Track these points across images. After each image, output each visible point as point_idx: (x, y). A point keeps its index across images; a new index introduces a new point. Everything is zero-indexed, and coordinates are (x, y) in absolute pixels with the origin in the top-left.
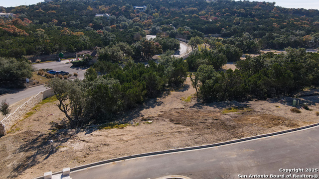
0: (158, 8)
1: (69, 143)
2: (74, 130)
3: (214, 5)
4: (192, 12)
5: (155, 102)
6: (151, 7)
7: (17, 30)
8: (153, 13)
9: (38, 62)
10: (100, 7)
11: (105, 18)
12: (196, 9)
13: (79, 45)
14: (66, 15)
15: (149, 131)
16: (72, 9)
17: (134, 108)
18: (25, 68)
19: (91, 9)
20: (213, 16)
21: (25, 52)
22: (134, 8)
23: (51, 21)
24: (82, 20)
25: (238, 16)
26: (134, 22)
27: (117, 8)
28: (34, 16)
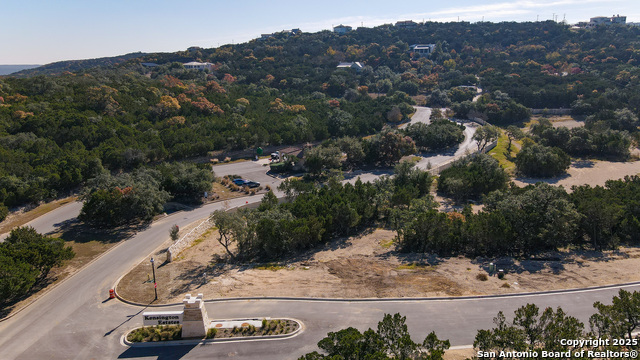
0: (458, 48)
1: (220, 277)
2: (230, 266)
3: (585, 38)
4: (530, 54)
5: (344, 243)
6: (444, 46)
7: (210, 105)
8: (445, 58)
9: (227, 162)
10: (349, 48)
11: (354, 69)
12: (540, 46)
13: (289, 134)
14: (290, 65)
15: (298, 277)
16: (301, 53)
17: (308, 248)
18: (205, 179)
19: (333, 52)
20: (572, 65)
21: (212, 146)
22: (412, 49)
23: (264, 77)
24: (313, 75)
25: (633, 64)
26: (403, 79)
27: (378, 48)
28: (241, 68)
